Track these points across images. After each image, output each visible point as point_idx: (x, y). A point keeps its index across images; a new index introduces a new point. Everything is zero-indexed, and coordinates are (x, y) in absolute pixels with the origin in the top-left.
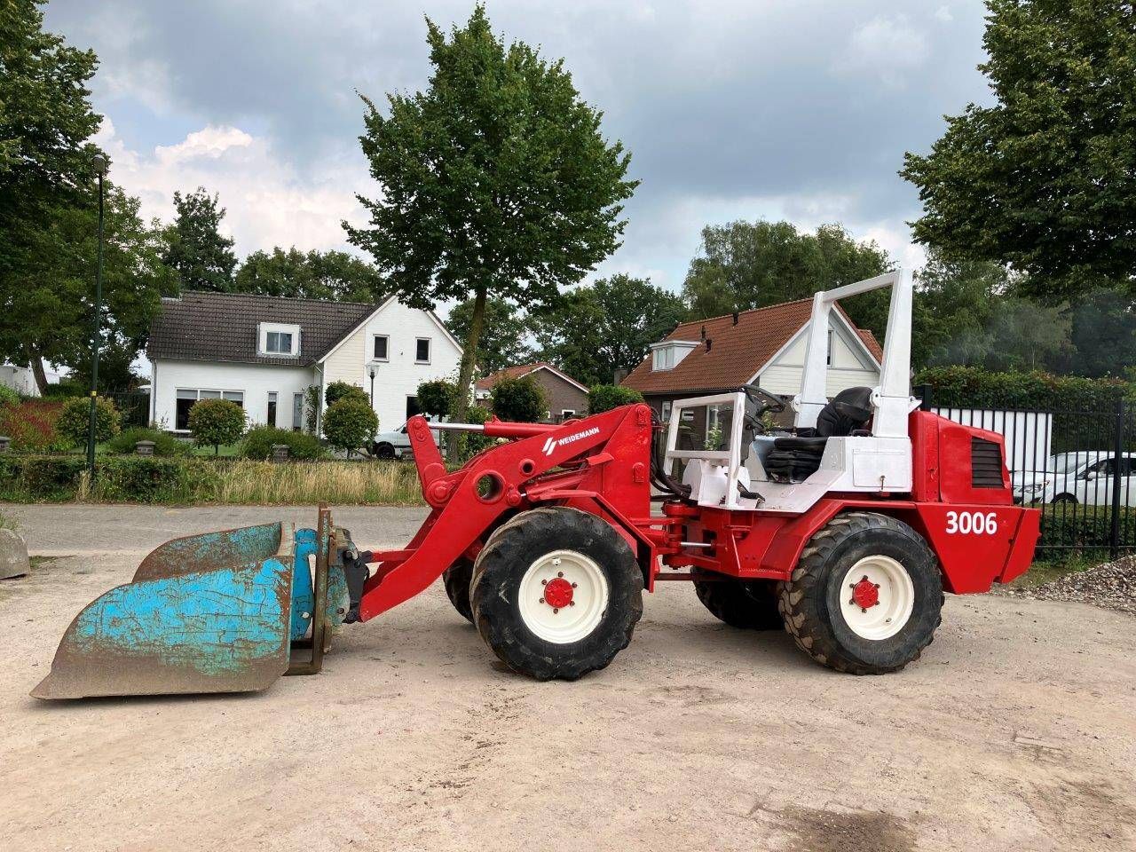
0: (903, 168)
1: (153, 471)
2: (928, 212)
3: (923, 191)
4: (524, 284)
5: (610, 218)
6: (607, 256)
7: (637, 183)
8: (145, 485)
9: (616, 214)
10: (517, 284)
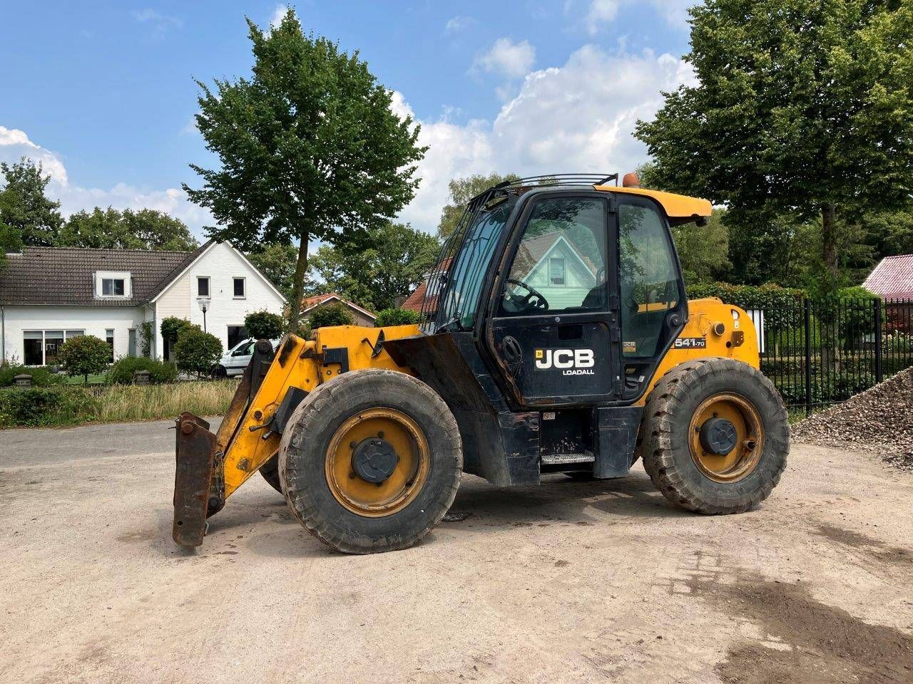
0: (635, 131)
1: (40, 400)
2: (656, 163)
3: (651, 148)
4: (339, 230)
5: (407, 176)
6: (404, 206)
7: (427, 148)
8: (33, 411)
9: (412, 172)
10: (333, 230)
